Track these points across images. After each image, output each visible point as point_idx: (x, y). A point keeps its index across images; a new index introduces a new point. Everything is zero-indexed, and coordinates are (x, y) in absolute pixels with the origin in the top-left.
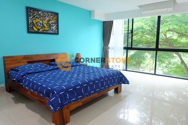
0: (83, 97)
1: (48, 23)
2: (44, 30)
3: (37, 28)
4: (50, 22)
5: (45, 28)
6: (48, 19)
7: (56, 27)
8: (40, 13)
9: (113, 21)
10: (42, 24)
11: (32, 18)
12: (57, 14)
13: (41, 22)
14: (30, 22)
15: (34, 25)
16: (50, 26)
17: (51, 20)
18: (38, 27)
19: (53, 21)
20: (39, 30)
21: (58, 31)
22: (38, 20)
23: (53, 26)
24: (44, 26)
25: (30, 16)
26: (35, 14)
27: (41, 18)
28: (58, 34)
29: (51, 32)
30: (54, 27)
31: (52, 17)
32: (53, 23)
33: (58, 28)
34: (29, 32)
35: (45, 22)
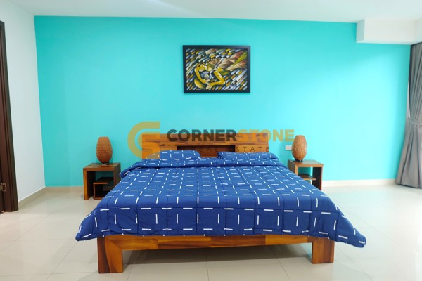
1: (225, 71)
2: (217, 86)
4: (229, 68)
5: (218, 80)
6: (224, 61)
7: (244, 76)
8: (207, 52)
10: (213, 74)
11: (193, 64)
12: (245, 51)
13: (210, 69)
14: (188, 73)
16: (229, 76)
17: (232, 63)
18: (204, 81)
19: (237, 65)
20: (206, 85)
21: (249, 85)
22: (203, 67)
23: (237, 75)
24: (216, 78)
25: (189, 61)
26: (199, 57)
27: (211, 63)
28: (248, 91)
29: (232, 88)
30: (240, 77)
31: (234, 56)
32: (236, 69)
33: (248, 79)
34: (186, 91)
35: (219, 68)
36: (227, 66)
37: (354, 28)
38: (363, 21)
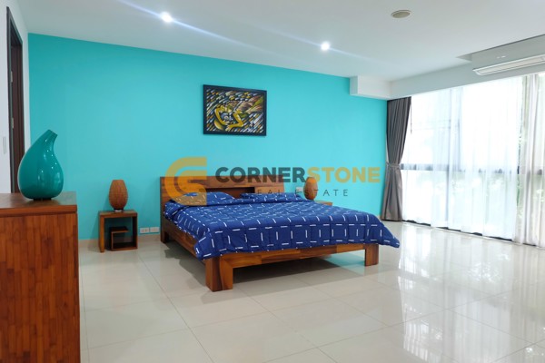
0: (262, 249)
1: (243, 114)
2: (236, 128)
3: (221, 124)
4: (247, 111)
5: (237, 123)
6: (243, 104)
7: (260, 120)
8: (227, 94)
9: (410, 98)
10: (232, 115)
11: (214, 105)
12: (262, 94)
13: (230, 111)
14: (208, 113)
15: (215, 117)
16: (247, 119)
17: (250, 106)
18: (223, 122)
19: (255, 109)
20: (225, 127)
21: (265, 128)
22: (223, 109)
23: (254, 118)
24: (235, 120)
25: (210, 101)
26: (219, 98)
27: (231, 104)
28: (264, 134)
29: (250, 130)
30: (257, 120)
31: (252, 99)
32: (254, 113)
33: (264, 123)
34: (206, 132)
35: (238, 111)
36: (246, 108)
37: (348, 82)
38: (356, 77)
